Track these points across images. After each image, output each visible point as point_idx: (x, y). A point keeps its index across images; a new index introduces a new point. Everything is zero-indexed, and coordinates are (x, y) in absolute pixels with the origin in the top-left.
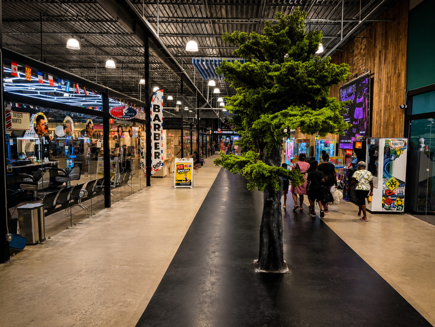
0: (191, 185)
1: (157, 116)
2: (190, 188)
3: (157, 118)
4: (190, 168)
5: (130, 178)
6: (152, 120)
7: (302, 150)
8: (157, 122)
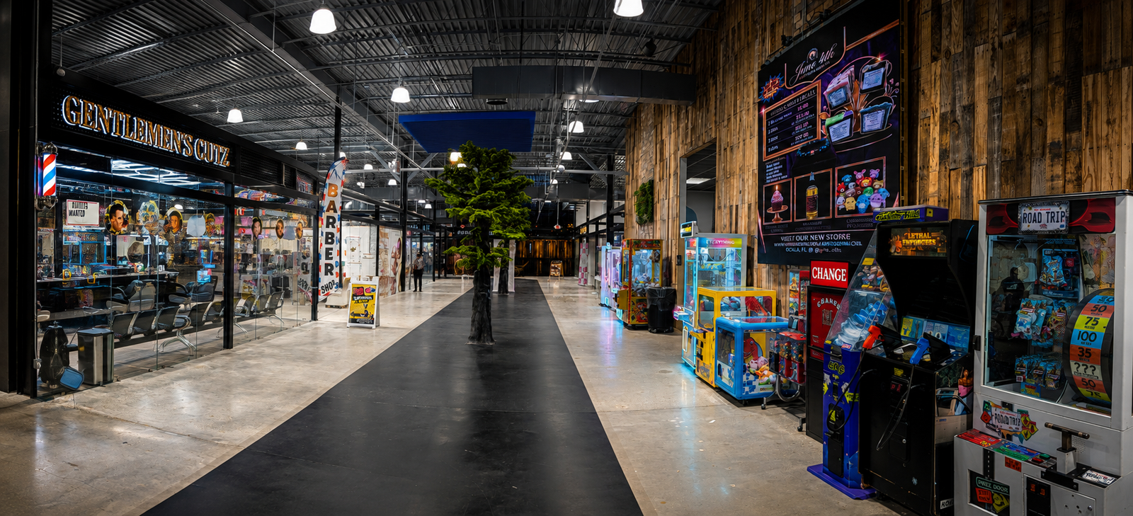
0: (373, 323)
1: (332, 203)
2: (371, 328)
3: (332, 207)
4: (372, 293)
5: (279, 305)
6: (325, 209)
7: (642, 270)
8: (331, 213)
